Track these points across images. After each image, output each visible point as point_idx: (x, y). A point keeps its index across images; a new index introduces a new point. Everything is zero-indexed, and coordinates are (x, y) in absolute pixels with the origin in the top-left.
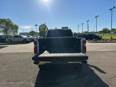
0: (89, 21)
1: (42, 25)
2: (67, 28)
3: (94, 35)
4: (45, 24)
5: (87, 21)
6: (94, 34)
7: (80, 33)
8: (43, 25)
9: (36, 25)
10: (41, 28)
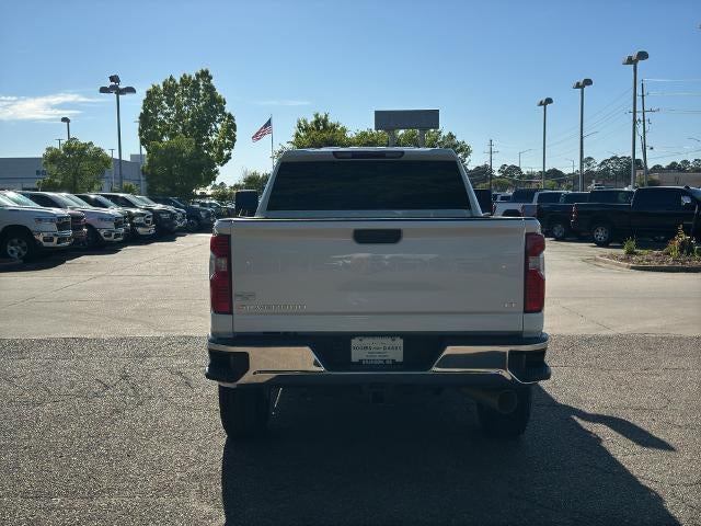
0: (643, 55)
1: (170, 88)
2: (431, 118)
3: (686, 200)
4: (205, 75)
5: (630, 61)
6: (686, 192)
7: (566, 171)
8: (185, 81)
9: (115, 88)
10: (165, 115)
